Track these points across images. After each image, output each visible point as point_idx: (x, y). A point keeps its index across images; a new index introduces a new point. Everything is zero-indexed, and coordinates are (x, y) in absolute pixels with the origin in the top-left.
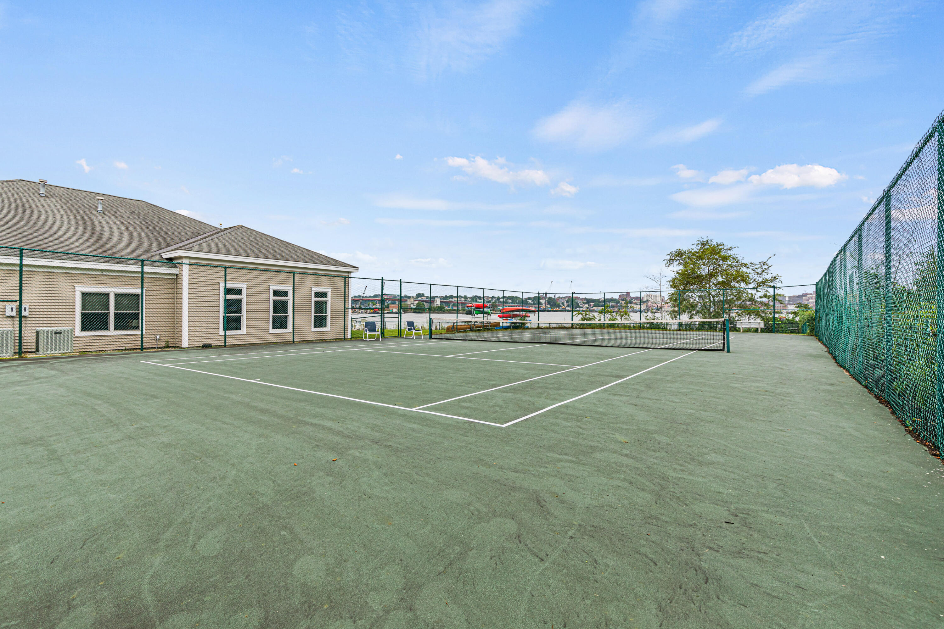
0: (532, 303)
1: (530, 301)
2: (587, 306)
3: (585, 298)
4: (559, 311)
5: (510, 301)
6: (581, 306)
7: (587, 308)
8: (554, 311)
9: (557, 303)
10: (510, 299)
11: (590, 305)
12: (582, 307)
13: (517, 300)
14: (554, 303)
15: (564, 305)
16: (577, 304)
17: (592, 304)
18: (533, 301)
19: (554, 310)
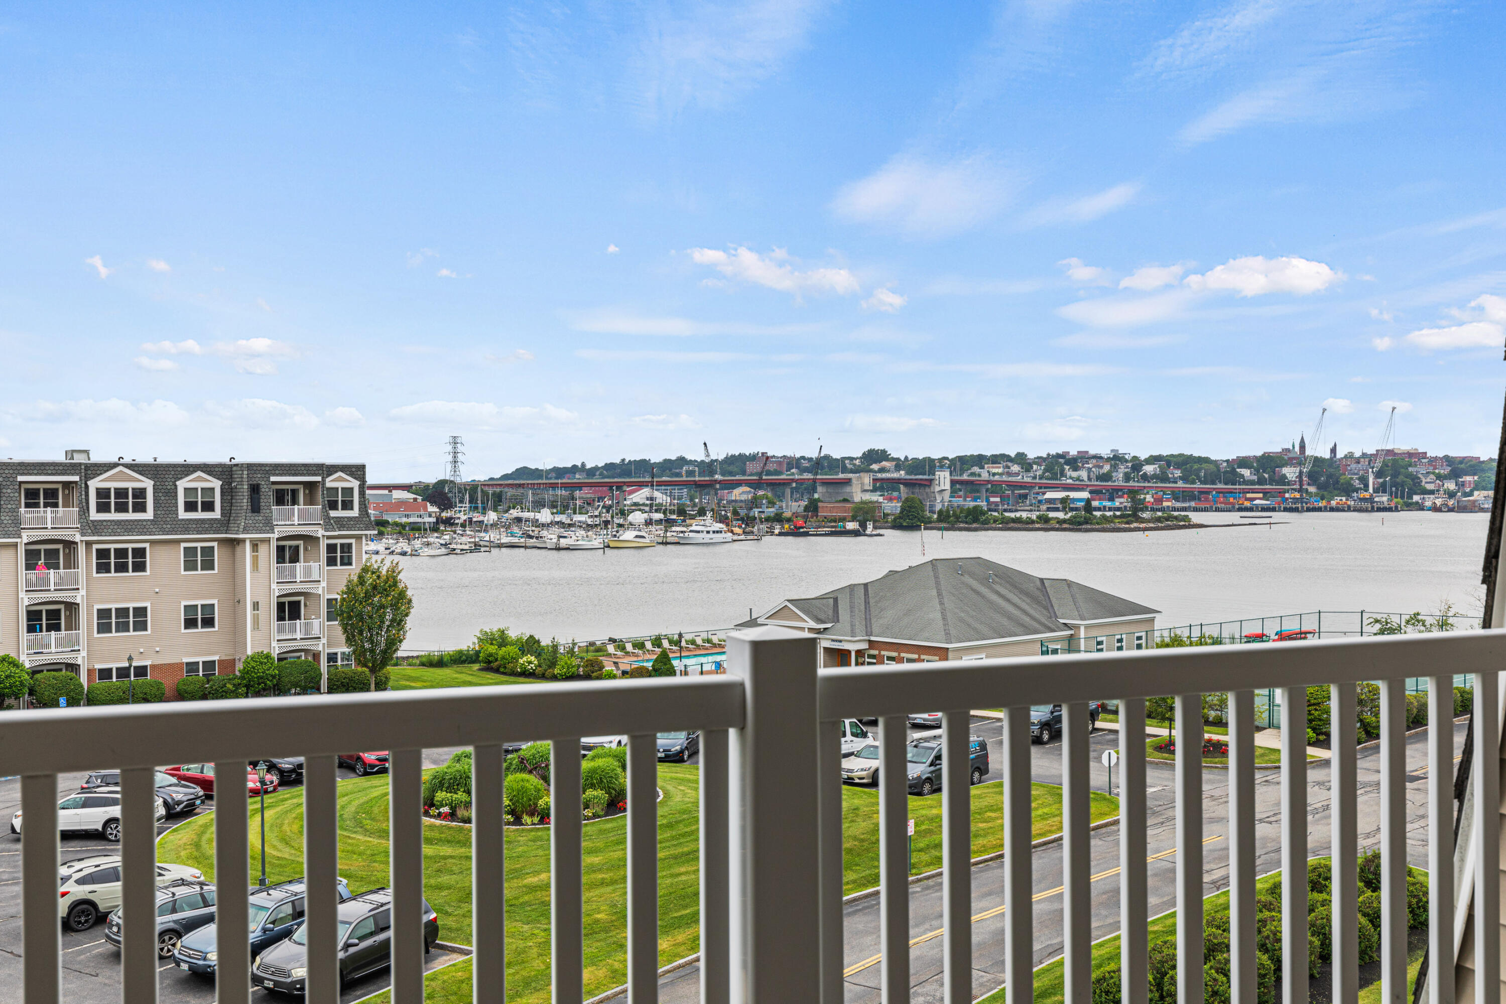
0: (1255, 478)
1: (1246, 473)
2: (1451, 486)
3: (1446, 457)
4: (1349, 509)
5: (1178, 473)
6: (1430, 487)
7: (1452, 495)
8: (1332, 510)
9: (1342, 479)
10: (1178, 466)
11: (1463, 484)
12: (1432, 492)
13: (1200, 470)
14: (1330, 476)
15: (1366, 486)
16: (1415, 479)
17: (1468, 478)
18: (1257, 471)
19: (1333, 503)
